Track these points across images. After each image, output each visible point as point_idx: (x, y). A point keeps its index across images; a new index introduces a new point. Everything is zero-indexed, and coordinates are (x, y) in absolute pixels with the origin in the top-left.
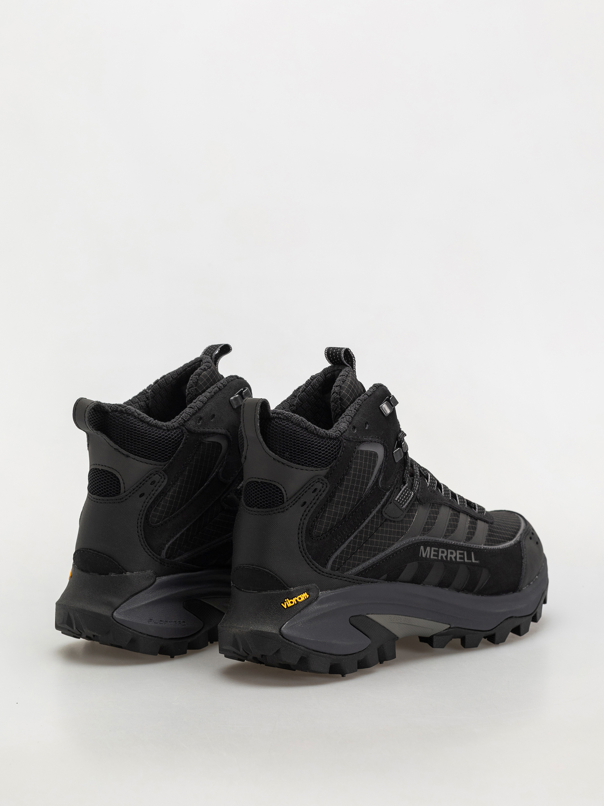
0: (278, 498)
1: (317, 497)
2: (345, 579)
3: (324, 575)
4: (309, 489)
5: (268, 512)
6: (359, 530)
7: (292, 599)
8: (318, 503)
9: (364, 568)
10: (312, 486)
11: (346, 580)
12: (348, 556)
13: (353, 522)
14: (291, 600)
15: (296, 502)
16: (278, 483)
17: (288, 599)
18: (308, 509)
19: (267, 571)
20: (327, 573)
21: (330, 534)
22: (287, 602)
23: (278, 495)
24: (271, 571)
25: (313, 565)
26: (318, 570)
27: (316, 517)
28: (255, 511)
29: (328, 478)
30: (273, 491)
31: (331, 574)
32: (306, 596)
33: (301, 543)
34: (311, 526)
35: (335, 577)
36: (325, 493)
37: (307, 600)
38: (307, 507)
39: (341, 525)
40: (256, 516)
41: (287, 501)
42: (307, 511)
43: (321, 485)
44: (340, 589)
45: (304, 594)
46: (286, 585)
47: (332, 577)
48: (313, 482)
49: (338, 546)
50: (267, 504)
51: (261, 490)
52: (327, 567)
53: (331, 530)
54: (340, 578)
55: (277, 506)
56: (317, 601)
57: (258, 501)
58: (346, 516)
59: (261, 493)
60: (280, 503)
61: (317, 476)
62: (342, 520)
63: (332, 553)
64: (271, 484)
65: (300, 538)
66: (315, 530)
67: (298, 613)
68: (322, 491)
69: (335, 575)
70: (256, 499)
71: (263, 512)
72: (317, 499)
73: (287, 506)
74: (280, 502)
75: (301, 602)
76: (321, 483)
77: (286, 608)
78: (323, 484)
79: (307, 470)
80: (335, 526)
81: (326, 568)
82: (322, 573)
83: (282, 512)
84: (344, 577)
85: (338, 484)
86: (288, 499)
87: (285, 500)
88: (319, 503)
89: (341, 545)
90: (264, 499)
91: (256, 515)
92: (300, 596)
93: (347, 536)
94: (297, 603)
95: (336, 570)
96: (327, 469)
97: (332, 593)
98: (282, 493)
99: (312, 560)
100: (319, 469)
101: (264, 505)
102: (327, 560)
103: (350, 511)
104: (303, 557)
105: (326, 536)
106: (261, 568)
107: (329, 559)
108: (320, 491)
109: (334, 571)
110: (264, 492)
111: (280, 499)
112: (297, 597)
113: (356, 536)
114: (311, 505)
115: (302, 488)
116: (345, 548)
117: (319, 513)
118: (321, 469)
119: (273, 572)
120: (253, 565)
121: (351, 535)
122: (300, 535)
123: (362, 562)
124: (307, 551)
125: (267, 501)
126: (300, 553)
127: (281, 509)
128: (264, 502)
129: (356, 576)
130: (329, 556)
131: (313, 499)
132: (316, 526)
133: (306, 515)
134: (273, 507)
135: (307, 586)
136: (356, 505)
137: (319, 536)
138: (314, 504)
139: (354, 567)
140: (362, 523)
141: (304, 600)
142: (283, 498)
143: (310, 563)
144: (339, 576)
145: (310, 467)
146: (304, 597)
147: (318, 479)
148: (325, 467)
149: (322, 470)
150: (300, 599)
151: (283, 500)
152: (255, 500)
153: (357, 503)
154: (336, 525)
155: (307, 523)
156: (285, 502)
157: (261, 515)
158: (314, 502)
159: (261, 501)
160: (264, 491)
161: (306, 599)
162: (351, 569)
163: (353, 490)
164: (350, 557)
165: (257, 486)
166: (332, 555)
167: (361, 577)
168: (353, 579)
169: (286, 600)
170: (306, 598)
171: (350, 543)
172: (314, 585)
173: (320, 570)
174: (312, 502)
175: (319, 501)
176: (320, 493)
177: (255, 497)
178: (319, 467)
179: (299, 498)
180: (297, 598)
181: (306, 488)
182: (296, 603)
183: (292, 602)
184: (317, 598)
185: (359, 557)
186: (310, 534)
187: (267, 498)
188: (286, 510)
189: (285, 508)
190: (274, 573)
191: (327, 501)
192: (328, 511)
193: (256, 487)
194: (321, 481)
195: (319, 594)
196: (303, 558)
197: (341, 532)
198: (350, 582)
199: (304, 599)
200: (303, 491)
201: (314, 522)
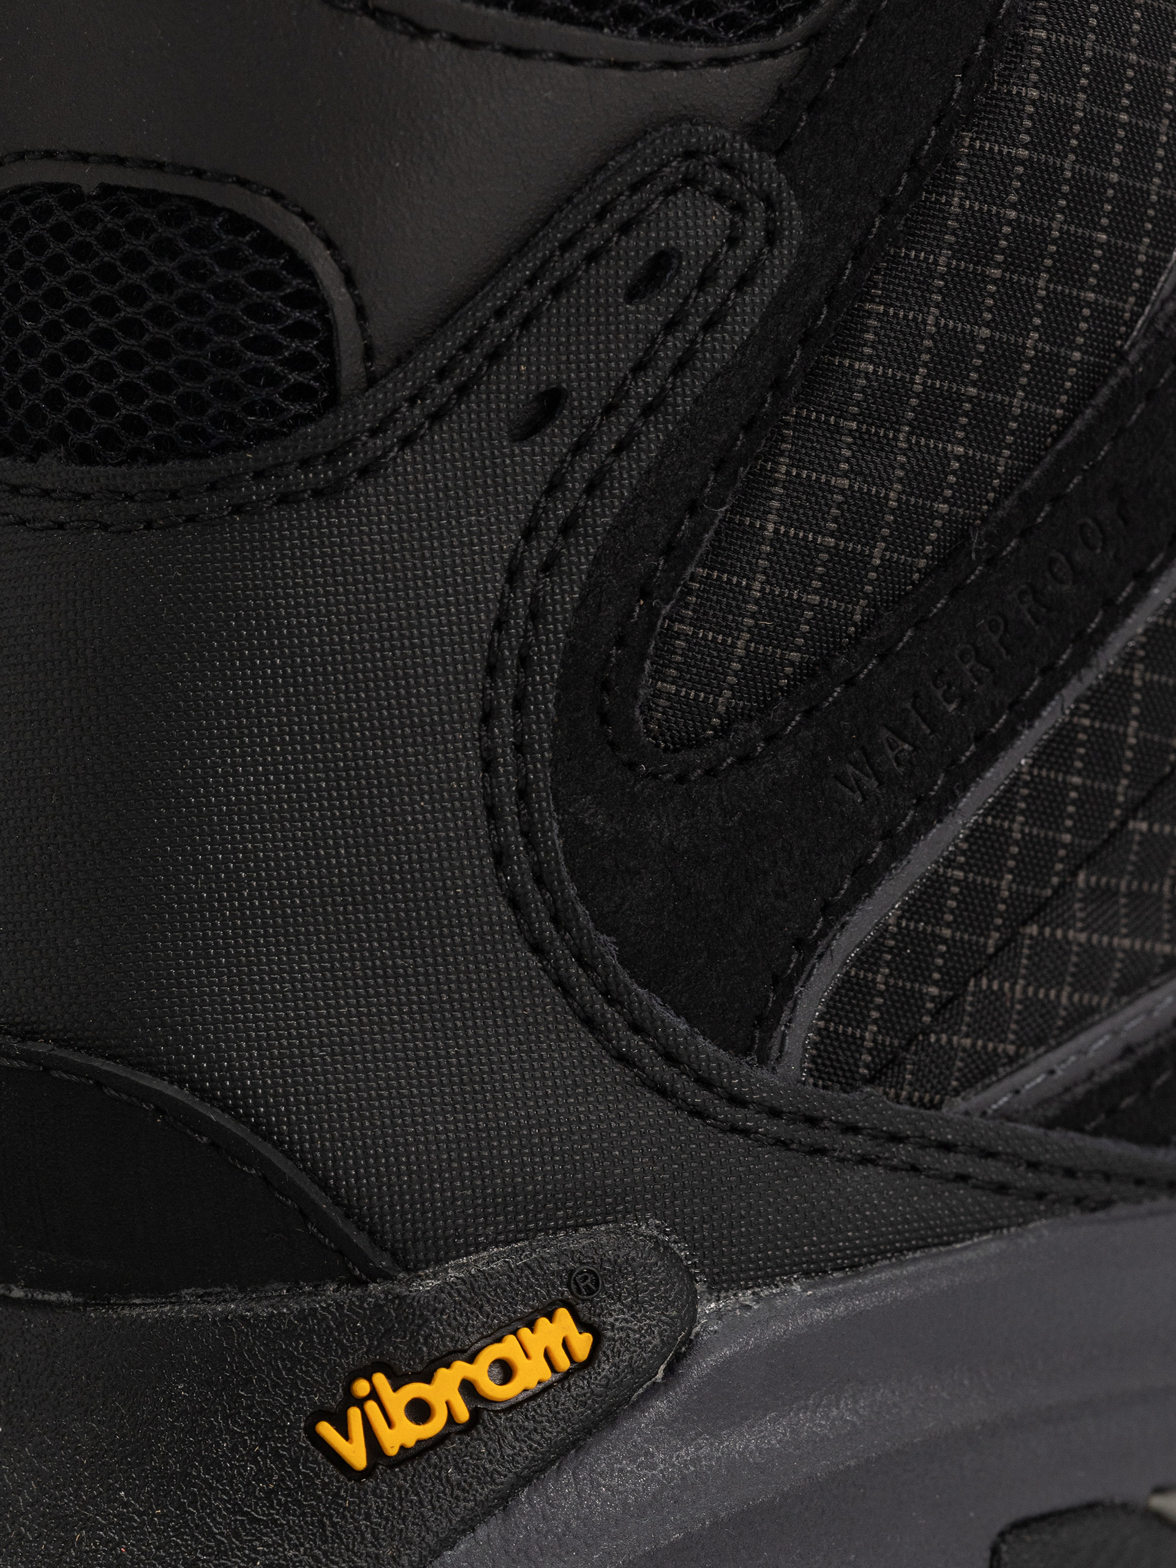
0: (274, 348)
1: (675, 344)
2: (951, 1163)
3: (745, 1132)
4: (592, 257)
5: (174, 495)
6: (1091, 677)
7: (428, 1378)
8: (683, 403)
9: (1128, 1050)
10: (625, 228)
11: (962, 1178)
12: (985, 934)
13: (1029, 598)
14: (414, 1390)
15: (462, 390)
16: (275, 195)
17: (380, 1379)
18: (586, 464)
19: (172, 1090)
20: (775, 1113)
21: (807, 714)
22: (371, 1407)
23: (277, 317)
24: (205, 1095)
25: (636, 1028)
26: (683, 1085)
27: (667, 551)
28: (46, 493)
29: (787, 144)
30: (220, 274)
31: (813, 1121)
32: (565, 1345)
33: (509, 807)
34: (620, 642)
35: (858, 1144)
36: (759, 295)
37: (580, 1386)
38: (578, 448)
39: (917, 626)
40: (57, 536)
41: (372, 380)
42: (576, 484)
43: (717, 216)
44: (901, 1264)
45: (543, 1322)
46: (360, 1240)
47: (823, 1151)
48: (635, 188)
49: (888, 835)
50: (161, 413)
51: (107, 273)
52: (774, 1053)
53: (813, 675)
54: (903, 1153)
55: (269, 435)
56: (678, 1393)
57: (77, 386)
58: (965, 536)
59: (105, 306)
60: (294, 408)
61: (676, 121)
62: (926, 573)
63: (826, 908)
64: (206, 208)
65: (506, 758)
66: (658, 675)
67: (489, 1513)
68: (728, 274)
69: (852, 1129)
70: (54, 366)
71: (131, 498)
72: (680, 367)
73: (373, 433)
74: (300, 393)
75: (514, 1406)
76: (719, 196)
77: (368, 1472)
78: (738, 208)
79: (572, 60)
80: (856, 640)
81: (763, 1061)
82: (724, 1111)
83: (318, 493)
84: (947, 1147)
85: (886, 206)
86: (381, 363)
87: (351, 367)
88: (696, 400)
89: (915, 832)
90: (130, 360)
91: (61, 526)
92: (508, 1348)
93: (978, 739)
94: (475, 1414)
95: (870, 1081)
96: (774, 54)
97: (825, 1301)
98: (313, 299)
99: (625, 976)
100: (698, 50)
101: (134, 425)
102: (776, 980)
103: (1004, 493)
104: (537, 948)
105: (768, 740)
106: (109, 1067)
107: (801, 966)
108: (704, 281)
109: (848, 1086)
110: (135, 296)
111: (300, 362)
112: (471, 1360)
113: (1063, 736)
114: (618, 426)
115: (523, 246)
116: (949, 862)
117: (693, 508)
118: (720, 51)
119: (225, 1109)
120: (32, 1035)
121: (1011, 733)
122: (504, 728)
123: (1120, 992)
124: (572, 891)
125: (162, 383)
126: (508, 914)
127: (305, 464)
128: (131, 393)
129: (1055, 1135)
130: (799, 943)
131: (639, 367)
132: (669, 635)
133: (567, 528)
134: (222, 448)
135: (579, 1241)
136: (1065, 424)
137: (701, 744)
138: (648, 410)
139: (1039, 1041)
140: (1117, 614)
141: (546, 1388)
142: (328, 347)
143: (609, 1011)
144: (895, 1138)
145: (598, 26)
146: (547, 1355)
147: (689, 155)
148: (754, 32)
149: (724, 62)
150: (505, 1371)
151: (331, 376)
152: (49, 383)
153: (1074, 411)
154: (864, 629)
155: (575, 611)
156: (346, 388)
157: (105, 527)
158: (644, 388)
159: (104, 389)
160: (135, 278)
161: (568, 1374)
162: (1011, 1060)
163: (1035, 273)
164: (999, 949)
165: (61, 232)
166: (828, 925)
167: (1106, 1144)
168: (1033, 1166)
169: (362, 1387)
170: (564, 1363)
171: (1002, 805)
172: (649, 1227)
173: (705, 1083)
174: (621, 391)
175: (693, 384)
176: (710, 300)
177: (49, 348)
178: (695, 35)
179: (494, 356)
180: (479, 1371)
181: (567, 245)
182: (463, 1414)
183: (419, 1411)
184: (679, 1357)
185: (1088, 949)
186: (604, 719)
187: (160, 349)
188: (364, 472)
189: (354, 459)
190: (237, 1118)
191: (778, 385)
192: (789, 483)
193: (55, 247)
194: (719, 178)
195: (693, 1321)
196: (534, 962)
197: (916, 696)
198: (1002, 1189)
199: (547, 1375)
200: (531, 282)
201: (645, 594)
